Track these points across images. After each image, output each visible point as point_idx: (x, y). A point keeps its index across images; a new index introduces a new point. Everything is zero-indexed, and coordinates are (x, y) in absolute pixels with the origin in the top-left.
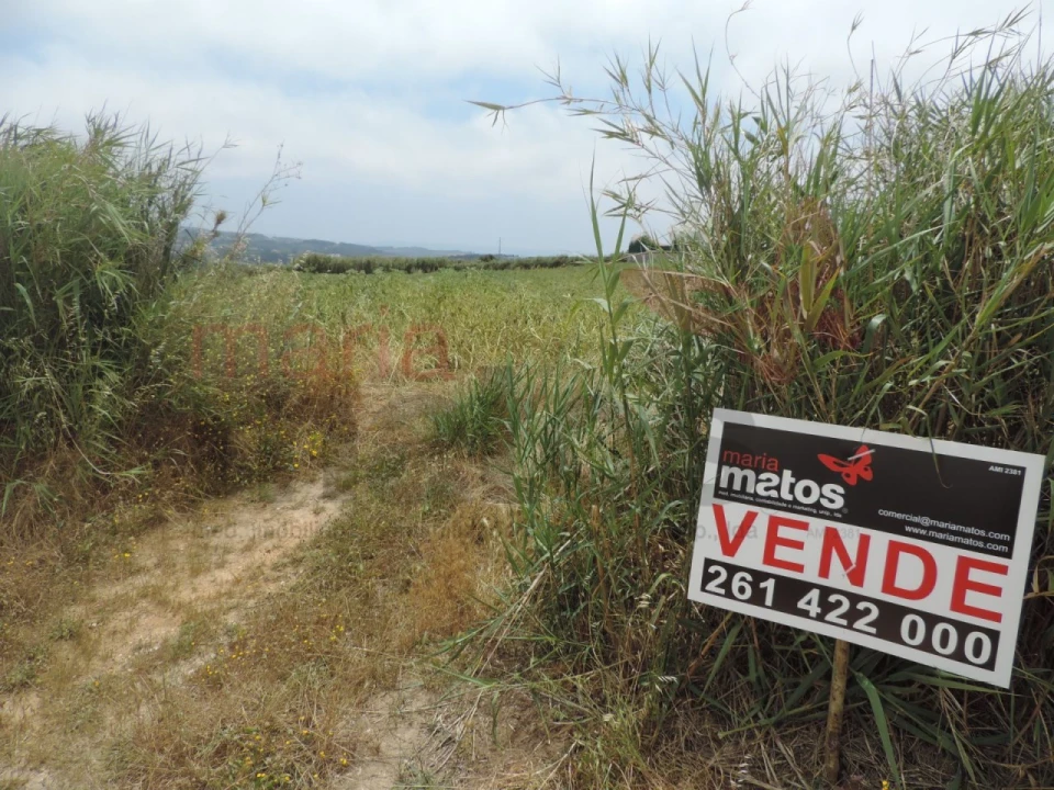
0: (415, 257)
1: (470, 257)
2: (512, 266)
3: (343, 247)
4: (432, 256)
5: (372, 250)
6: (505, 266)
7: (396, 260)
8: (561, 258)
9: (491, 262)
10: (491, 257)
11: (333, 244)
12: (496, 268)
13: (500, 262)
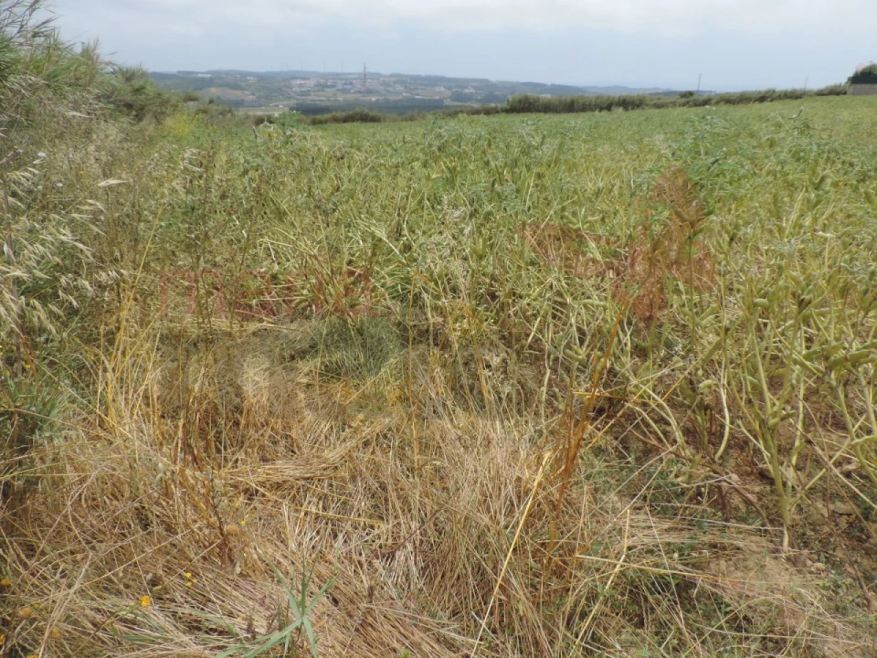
0: (616, 95)
1: (669, 93)
2: (713, 102)
3: (554, 88)
4: (634, 94)
5: (578, 89)
6: (706, 102)
7: (598, 98)
8: (768, 92)
9: (692, 98)
10: (691, 94)
11: (544, 85)
12: (696, 105)
13: (701, 99)
